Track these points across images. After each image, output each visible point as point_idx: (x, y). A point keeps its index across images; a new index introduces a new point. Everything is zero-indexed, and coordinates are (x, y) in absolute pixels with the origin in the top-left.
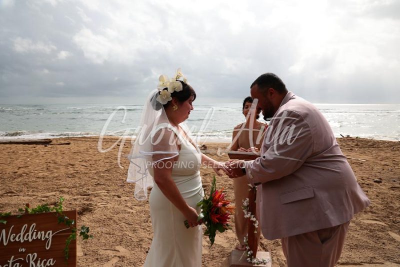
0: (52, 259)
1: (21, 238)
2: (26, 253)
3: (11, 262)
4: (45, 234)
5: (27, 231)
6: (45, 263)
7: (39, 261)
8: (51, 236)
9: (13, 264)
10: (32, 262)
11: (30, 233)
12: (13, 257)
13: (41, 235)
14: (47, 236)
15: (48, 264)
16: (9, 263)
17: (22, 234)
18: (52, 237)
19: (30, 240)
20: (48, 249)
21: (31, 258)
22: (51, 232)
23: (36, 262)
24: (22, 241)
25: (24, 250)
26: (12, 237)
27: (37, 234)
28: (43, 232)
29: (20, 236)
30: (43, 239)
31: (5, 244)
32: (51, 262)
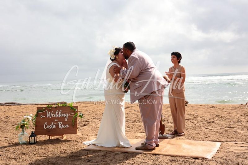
0: (67, 125)
2: (58, 122)
3: (52, 124)
5: (58, 113)
6: (65, 126)
7: (62, 125)
8: (67, 116)
9: (53, 125)
10: (60, 125)
11: (59, 114)
12: (53, 123)
13: (63, 115)
14: (66, 116)
15: (66, 126)
16: (51, 125)
17: (56, 114)
19: (59, 117)
20: (66, 121)
21: (60, 124)
22: (67, 114)
23: (61, 125)
24: (56, 117)
25: (57, 120)
26: (53, 115)
28: (64, 114)
29: (55, 115)
30: (64, 117)
31: (50, 118)
32: (67, 126)
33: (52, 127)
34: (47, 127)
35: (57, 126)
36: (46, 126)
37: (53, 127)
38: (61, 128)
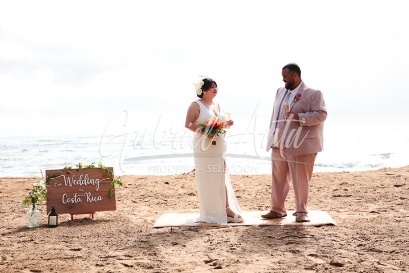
0: (100, 197)
1: (80, 183)
2: (84, 192)
3: (75, 197)
4: (95, 181)
5: (83, 179)
6: (96, 199)
8: (98, 182)
9: (77, 198)
10: (88, 198)
11: (85, 180)
12: (76, 194)
13: (92, 182)
14: (96, 182)
15: (98, 199)
17: (80, 180)
18: (100, 183)
19: (86, 184)
20: (97, 190)
21: (87, 195)
22: (98, 180)
23: (91, 198)
24: (81, 185)
25: (82, 190)
26: (74, 182)
27: (89, 181)
28: (93, 180)
30: (94, 184)
31: (71, 186)
32: (100, 199)
33: (75, 200)
34: (68, 201)
35: (84, 198)
36: (65, 199)
37: (78, 201)
38: (91, 202)
